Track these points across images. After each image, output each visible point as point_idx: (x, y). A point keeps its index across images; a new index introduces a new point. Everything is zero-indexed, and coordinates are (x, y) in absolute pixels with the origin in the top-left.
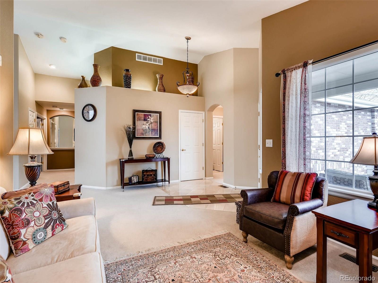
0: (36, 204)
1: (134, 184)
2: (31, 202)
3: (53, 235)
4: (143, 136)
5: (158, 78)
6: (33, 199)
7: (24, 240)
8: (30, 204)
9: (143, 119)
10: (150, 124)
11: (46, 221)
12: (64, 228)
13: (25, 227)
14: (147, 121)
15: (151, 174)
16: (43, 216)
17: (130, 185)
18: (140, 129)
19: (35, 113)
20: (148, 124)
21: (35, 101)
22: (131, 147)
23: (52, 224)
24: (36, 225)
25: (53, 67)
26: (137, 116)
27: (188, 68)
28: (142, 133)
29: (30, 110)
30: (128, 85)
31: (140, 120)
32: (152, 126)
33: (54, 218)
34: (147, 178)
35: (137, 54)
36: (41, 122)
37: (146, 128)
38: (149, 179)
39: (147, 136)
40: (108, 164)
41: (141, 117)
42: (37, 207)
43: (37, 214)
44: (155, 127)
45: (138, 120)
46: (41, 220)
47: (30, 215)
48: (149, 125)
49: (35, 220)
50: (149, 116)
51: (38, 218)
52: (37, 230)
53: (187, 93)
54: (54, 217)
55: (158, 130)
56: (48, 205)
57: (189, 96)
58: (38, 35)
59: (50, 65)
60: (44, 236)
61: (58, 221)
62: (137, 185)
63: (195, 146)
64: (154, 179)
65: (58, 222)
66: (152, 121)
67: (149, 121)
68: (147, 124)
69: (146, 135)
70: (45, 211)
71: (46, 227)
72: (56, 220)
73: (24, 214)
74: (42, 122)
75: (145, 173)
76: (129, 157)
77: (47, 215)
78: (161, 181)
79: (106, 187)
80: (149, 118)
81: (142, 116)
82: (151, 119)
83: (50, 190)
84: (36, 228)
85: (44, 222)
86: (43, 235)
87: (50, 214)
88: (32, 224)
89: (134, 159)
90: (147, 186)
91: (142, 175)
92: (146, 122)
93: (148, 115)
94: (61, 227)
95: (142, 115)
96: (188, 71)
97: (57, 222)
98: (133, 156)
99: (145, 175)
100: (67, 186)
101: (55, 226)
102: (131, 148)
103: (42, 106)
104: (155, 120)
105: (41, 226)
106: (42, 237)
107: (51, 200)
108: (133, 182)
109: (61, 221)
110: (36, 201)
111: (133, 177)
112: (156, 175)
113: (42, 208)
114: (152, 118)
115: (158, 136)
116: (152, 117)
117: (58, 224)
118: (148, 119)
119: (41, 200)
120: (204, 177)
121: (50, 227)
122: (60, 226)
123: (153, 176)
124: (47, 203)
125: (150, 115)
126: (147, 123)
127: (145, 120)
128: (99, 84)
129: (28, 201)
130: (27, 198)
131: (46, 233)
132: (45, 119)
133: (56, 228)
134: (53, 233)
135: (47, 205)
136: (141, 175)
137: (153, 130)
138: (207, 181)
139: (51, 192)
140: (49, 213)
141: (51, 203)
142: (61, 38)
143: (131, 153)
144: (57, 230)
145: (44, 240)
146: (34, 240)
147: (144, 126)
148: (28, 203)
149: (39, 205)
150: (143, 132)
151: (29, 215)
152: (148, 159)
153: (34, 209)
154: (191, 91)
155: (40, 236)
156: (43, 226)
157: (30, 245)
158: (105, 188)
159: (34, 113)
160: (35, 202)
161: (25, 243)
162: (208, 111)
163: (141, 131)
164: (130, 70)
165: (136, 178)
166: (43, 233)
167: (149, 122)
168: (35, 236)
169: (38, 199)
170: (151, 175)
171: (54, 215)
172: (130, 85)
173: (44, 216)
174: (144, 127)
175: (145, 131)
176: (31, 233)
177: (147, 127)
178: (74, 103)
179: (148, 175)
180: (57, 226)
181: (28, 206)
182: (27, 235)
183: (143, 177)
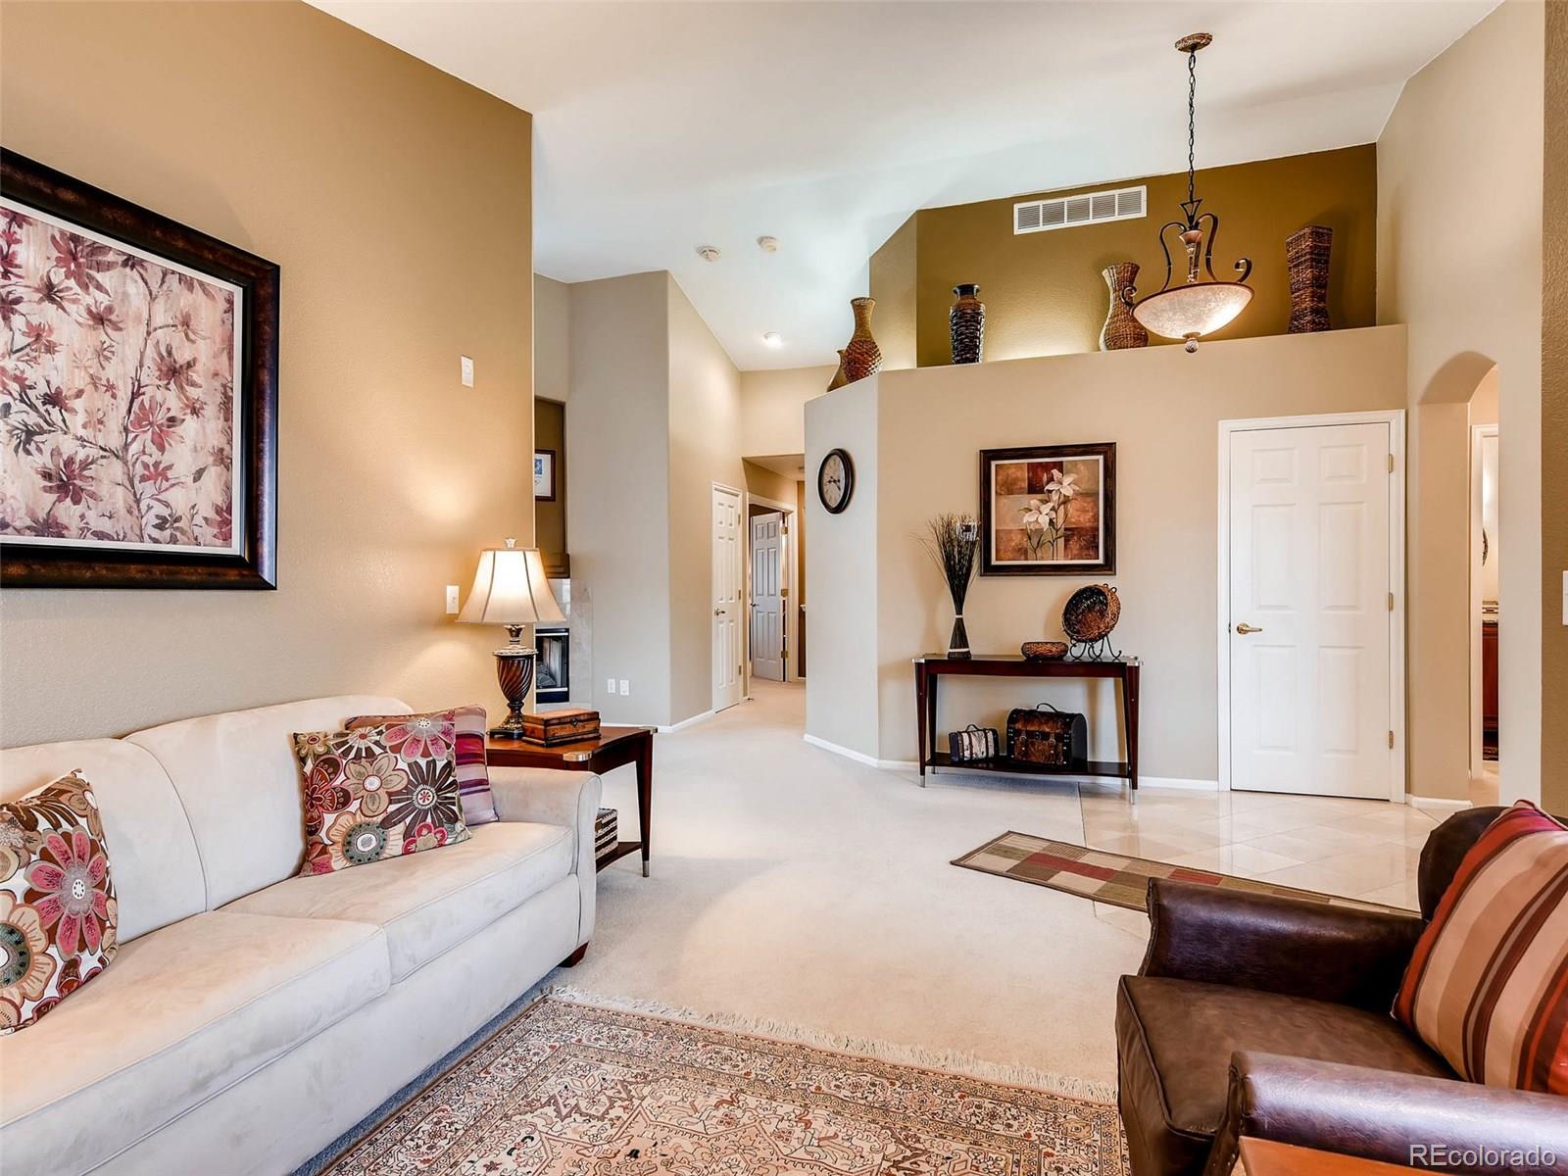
0: (379, 758)
1: (973, 763)
2: (368, 749)
3: (407, 852)
4: (1026, 559)
5: (1109, 285)
6: (377, 743)
7: (327, 842)
8: (364, 755)
9: (1025, 485)
10: (1059, 506)
11: (393, 808)
12: (446, 843)
13: (336, 809)
14: (1043, 493)
15: (1047, 730)
16: (387, 792)
17: (953, 764)
18: (1011, 531)
19: (741, 496)
20: (1051, 505)
21: (744, 459)
22: (959, 611)
23: (408, 820)
24: (361, 811)
25: (774, 343)
26: (1000, 478)
27: (1192, 202)
28: (1020, 549)
29: (716, 489)
30: (966, 350)
31: (1010, 492)
32: (1066, 515)
33: (420, 807)
34: (1027, 747)
35: (1017, 207)
36: (781, 522)
37: (1037, 527)
38: (1037, 754)
39: (1042, 559)
40: (884, 673)
41: (1015, 480)
42: (377, 764)
43: (373, 783)
44: (1084, 520)
45: (1001, 494)
46: (377, 802)
47: (356, 781)
48: (1053, 509)
49: (363, 797)
50: (1055, 472)
51: (373, 794)
52: (361, 826)
53: (1187, 332)
54: (421, 802)
55: (1098, 529)
56: (414, 767)
57: (1196, 345)
58: (706, 252)
59: (766, 337)
60: (376, 846)
61: (432, 818)
62: (988, 769)
63: (1330, 608)
64: (1057, 754)
65: (429, 820)
66: (1068, 491)
67: (1050, 492)
68: (1046, 508)
69: (1039, 555)
70: (396, 779)
71: (388, 823)
72: (426, 812)
73: (342, 777)
74: (784, 522)
75: (1019, 726)
76: (951, 648)
77: (399, 793)
78: (1116, 773)
79: (881, 758)
80: (1051, 479)
81: (1019, 474)
82: (1065, 484)
83: (433, 726)
84: (358, 820)
85: (386, 810)
86: (374, 843)
87: (408, 790)
88: (354, 806)
89: (973, 659)
90: (1030, 780)
91: (1008, 732)
92: (1040, 496)
93: (1047, 467)
94: (439, 836)
95: (1023, 470)
96: (1191, 219)
97: (426, 818)
98: (968, 647)
99: (1018, 733)
100: (590, 726)
101: (417, 828)
102: (961, 614)
103: (772, 472)
104: (1083, 486)
105: (375, 819)
106: (366, 850)
107: (426, 754)
108: (967, 753)
109: (440, 820)
110: (384, 748)
111: (965, 736)
112: (1066, 738)
113: (394, 770)
114: (1067, 480)
115: (1101, 561)
116: (1067, 473)
117: (428, 827)
118: (1048, 483)
119: (396, 749)
120: (1397, 791)
121: (400, 828)
122: (433, 831)
123: (1052, 740)
124: (411, 760)
125: (1060, 466)
126: (1046, 502)
127: (1035, 488)
128: (867, 369)
129: (363, 744)
130: (363, 737)
131: (384, 840)
132: (792, 512)
133: (420, 835)
134: (406, 847)
135: (409, 765)
136: (1003, 729)
137: (1070, 533)
138: (1416, 817)
139: (436, 733)
140: (406, 788)
141: (423, 762)
142: (761, 240)
143: (960, 635)
144: (420, 841)
145: (376, 856)
146: (347, 851)
147: (1028, 518)
148: (359, 750)
149: (384, 761)
150: (1025, 542)
151: (353, 780)
152: (1038, 663)
153: (370, 769)
154: (1198, 319)
155: (365, 843)
156: (381, 818)
157: (334, 859)
158: (876, 761)
159: (737, 496)
160: (377, 750)
161: (324, 851)
162: (1426, 400)
163: (1017, 539)
164: (977, 286)
165: (984, 741)
166: (373, 837)
167: (1055, 497)
168: (352, 839)
169: (388, 745)
170: (1046, 736)
171: (420, 796)
172: (971, 349)
173: (390, 794)
174: (1030, 523)
175: (1035, 541)
176: (344, 830)
177: (1044, 521)
178: (803, 452)
179: (1030, 734)
180: (425, 832)
181: (358, 757)
182: (335, 833)
183: (1009, 739)
